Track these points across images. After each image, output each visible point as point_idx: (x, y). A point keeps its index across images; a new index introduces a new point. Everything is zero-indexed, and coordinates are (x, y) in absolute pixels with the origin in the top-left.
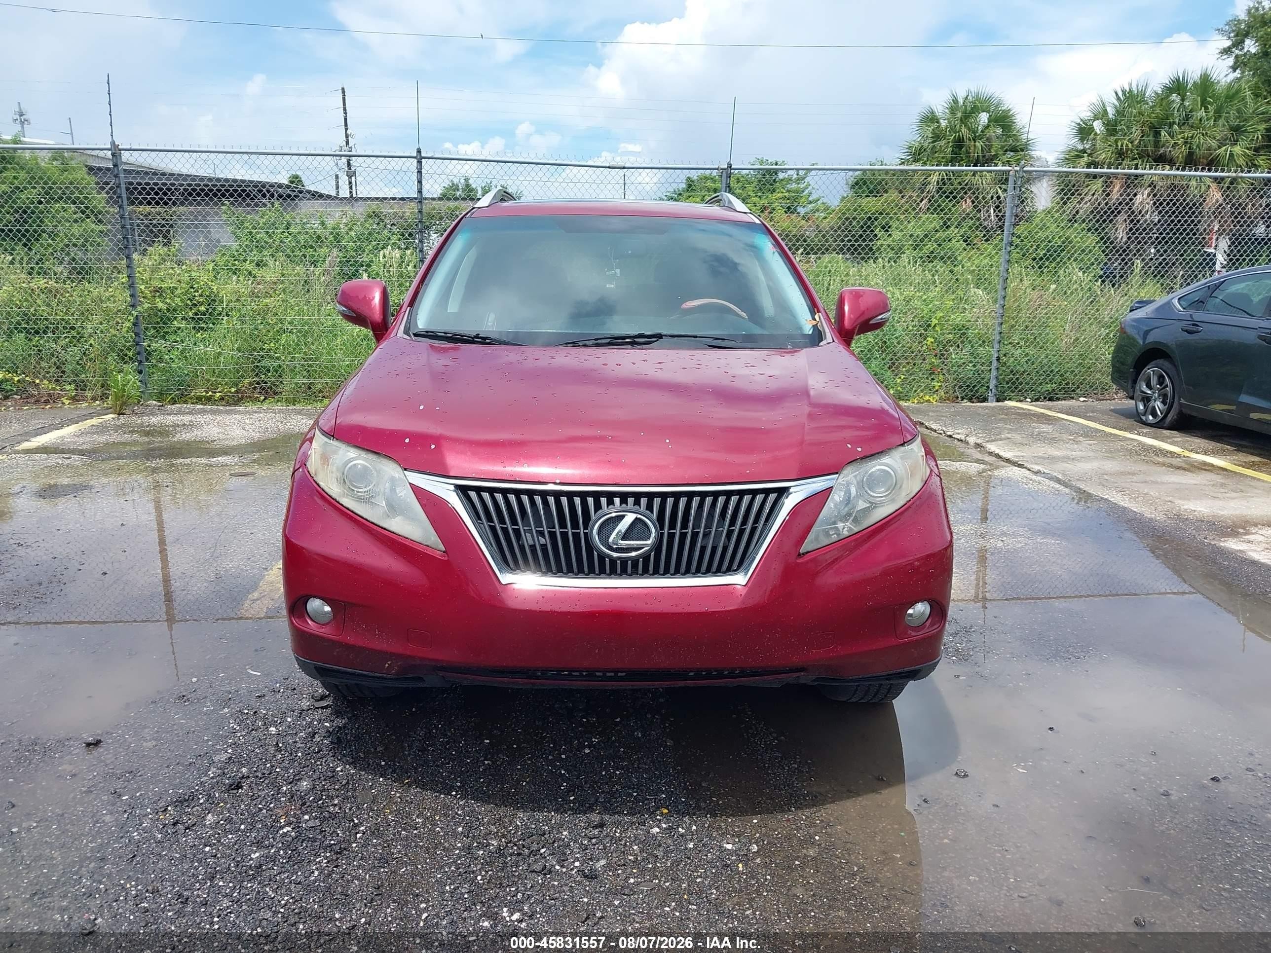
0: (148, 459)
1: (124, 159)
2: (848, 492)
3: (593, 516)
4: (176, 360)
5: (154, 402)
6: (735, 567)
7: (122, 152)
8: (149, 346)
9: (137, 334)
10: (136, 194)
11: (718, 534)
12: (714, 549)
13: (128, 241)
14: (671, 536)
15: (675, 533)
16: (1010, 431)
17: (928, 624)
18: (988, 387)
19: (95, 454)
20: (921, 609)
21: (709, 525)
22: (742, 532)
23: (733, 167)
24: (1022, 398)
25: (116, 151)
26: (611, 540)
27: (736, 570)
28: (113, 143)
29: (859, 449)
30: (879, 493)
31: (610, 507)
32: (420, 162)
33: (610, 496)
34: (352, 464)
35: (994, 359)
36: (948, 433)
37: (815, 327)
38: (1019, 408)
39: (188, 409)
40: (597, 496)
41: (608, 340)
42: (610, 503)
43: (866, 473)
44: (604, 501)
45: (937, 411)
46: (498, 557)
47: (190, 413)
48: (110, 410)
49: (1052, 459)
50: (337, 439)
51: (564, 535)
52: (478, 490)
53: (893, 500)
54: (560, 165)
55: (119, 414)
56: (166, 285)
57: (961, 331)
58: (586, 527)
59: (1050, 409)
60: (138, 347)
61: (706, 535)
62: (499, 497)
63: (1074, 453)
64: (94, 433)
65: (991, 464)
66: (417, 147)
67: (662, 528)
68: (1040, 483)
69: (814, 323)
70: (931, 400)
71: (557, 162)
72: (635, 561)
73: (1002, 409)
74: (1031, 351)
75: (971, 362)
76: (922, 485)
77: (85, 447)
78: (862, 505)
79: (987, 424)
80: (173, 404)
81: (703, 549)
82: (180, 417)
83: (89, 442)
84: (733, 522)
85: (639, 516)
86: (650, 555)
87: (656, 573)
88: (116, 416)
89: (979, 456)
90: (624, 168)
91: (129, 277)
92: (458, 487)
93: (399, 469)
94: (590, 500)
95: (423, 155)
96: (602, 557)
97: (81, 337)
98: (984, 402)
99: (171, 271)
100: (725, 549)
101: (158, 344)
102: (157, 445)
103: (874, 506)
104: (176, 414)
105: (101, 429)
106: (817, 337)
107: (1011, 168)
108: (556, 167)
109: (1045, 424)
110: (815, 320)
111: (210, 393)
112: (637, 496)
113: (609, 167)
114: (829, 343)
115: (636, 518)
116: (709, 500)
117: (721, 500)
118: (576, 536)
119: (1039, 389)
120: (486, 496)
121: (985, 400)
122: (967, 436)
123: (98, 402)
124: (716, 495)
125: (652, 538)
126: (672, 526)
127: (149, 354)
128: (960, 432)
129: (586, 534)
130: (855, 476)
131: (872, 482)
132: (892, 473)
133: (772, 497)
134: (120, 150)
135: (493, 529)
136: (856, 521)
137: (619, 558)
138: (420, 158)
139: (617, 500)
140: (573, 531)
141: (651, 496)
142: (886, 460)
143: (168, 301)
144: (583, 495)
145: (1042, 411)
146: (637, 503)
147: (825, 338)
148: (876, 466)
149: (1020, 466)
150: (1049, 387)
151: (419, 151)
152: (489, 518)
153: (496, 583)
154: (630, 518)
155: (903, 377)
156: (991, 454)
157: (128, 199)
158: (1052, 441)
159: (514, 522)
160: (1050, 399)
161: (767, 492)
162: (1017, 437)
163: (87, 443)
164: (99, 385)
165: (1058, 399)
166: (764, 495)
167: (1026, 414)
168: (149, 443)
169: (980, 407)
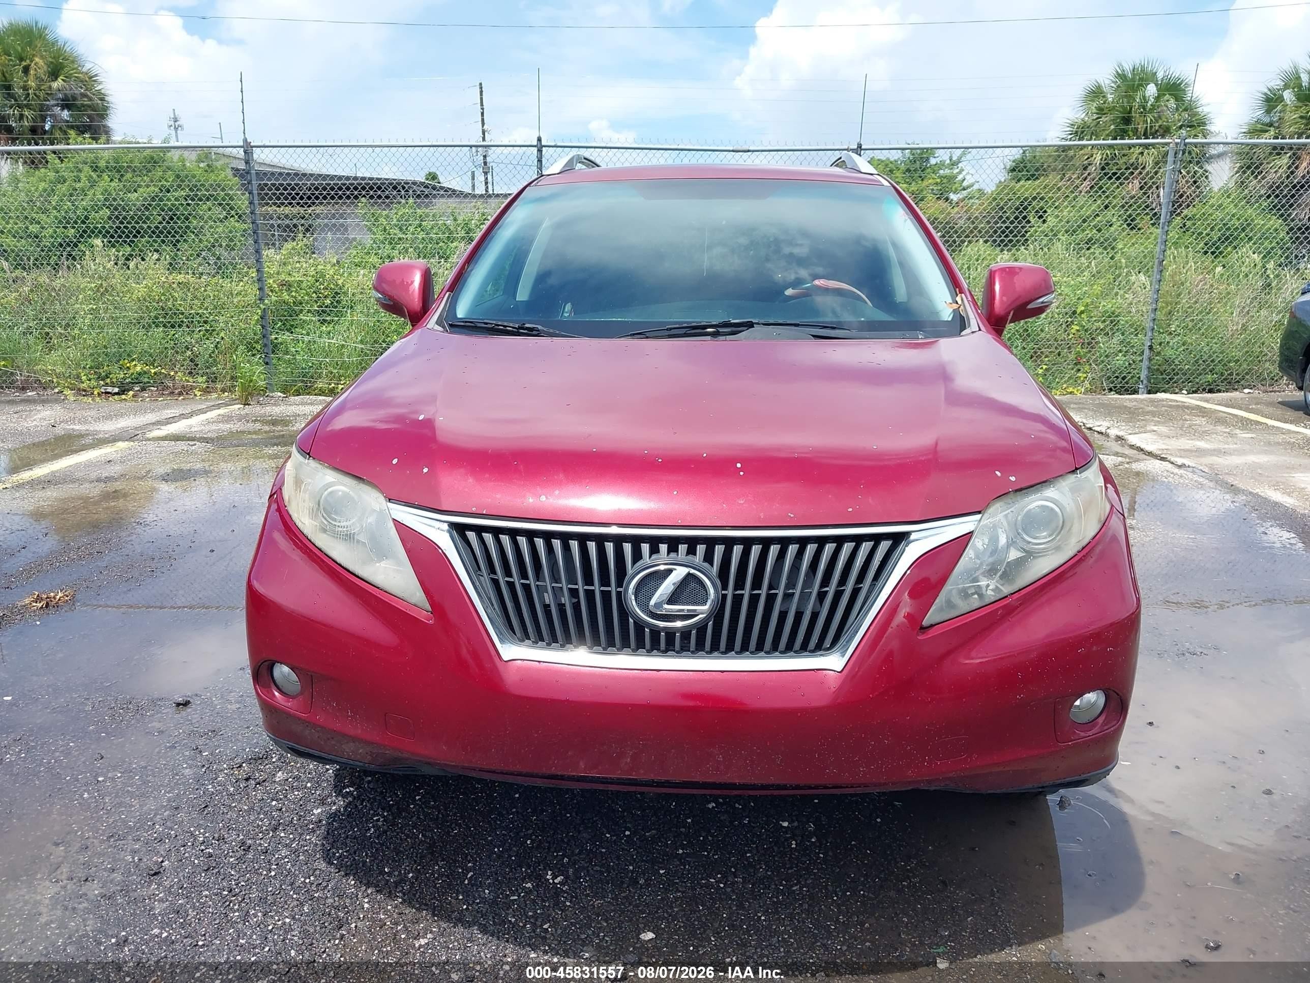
0: (266, 446)
1: (256, 157)
2: (994, 539)
3: (630, 570)
4: (302, 353)
5: (279, 394)
6: (827, 644)
7: (254, 149)
8: (276, 339)
9: (263, 327)
10: (266, 191)
11: (804, 597)
12: (799, 615)
13: (258, 237)
14: (737, 600)
15: (743, 595)
16: (1157, 423)
17: (1101, 720)
18: (1139, 378)
19: (220, 442)
20: (1093, 698)
21: (791, 583)
22: (838, 595)
23: (863, 147)
24: (1177, 391)
25: (248, 148)
26: (652, 602)
27: (829, 649)
28: (245, 140)
29: (1013, 479)
30: (1041, 539)
31: (654, 557)
32: (540, 151)
33: (654, 543)
34: (330, 490)
35: (1146, 348)
36: (1088, 426)
37: (956, 312)
38: (1171, 400)
39: (311, 400)
40: (636, 541)
41: (683, 331)
42: (654, 550)
43: (1022, 510)
44: (645, 548)
45: (1080, 403)
46: (500, 621)
47: (311, 404)
48: (237, 402)
49: (1200, 452)
50: (314, 459)
51: (590, 595)
52: (479, 530)
53: (1058, 548)
54: (682, 150)
55: (245, 405)
56: (293, 279)
57: (1112, 318)
58: (620, 583)
59: (1207, 401)
60: (265, 339)
61: (788, 597)
62: (505, 539)
63: (1226, 446)
64: (220, 422)
65: (1130, 458)
66: (538, 136)
67: (725, 586)
68: (1181, 476)
69: (955, 306)
70: (1075, 392)
71: (680, 147)
72: (686, 634)
73: (1152, 401)
74: (1191, 338)
75: (1120, 351)
76: (1099, 526)
77: (209, 435)
78: (1014, 554)
79: (1132, 416)
80: (298, 395)
81: (783, 615)
82: (301, 408)
83: (214, 431)
84: (826, 581)
85: (692, 571)
86: (707, 625)
87: (715, 649)
88: (242, 406)
89: (1119, 449)
90: (749, 151)
91: (258, 271)
92: (454, 526)
93: (382, 499)
94: (627, 547)
95: (543, 143)
96: (640, 626)
97: (213, 330)
98: (1134, 394)
99: (298, 265)
100: (815, 616)
101: (285, 337)
102: (277, 434)
103: (1030, 555)
104: (298, 405)
105: (227, 419)
106: (960, 324)
107: (1171, 141)
108: (678, 152)
109: (1199, 416)
110: (957, 303)
111: (333, 385)
112: (692, 543)
113: (733, 151)
114: (973, 332)
115: (689, 574)
116: (793, 549)
117: (811, 549)
118: (606, 596)
119: (1197, 380)
120: (488, 537)
121: (1135, 392)
122: (1108, 428)
123: (226, 394)
124: (803, 542)
125: (709, 603)
126: (740, 584)
127: (276, 346)
128: (1100, 424)
129: (619, 594)
130: (1006, 516)
131: (1031, 523)
132: (1057, 509)
133: (885, 545)
134: (252, 147)
135: (496, 582)
136: (1006, 577)
137: (665, 628)
138: (540, 148)
139: (663, 548)
140: (602, 588)
141: (711, 542)
142: (1050, 492)
143: (293, 294)
144: (619, 540)
145: (1198, 403)
146: (691, 551)
147: (969, 326)
148: (1035, 502)
149: (1163, 459)
150: (1209, 377)
151: (539, 139)
152: (492, 570)
153: (496, 659)
154: (680, 573)
155: (1045, 367)
156: (1132, 447)
157: (259, 194)
158: (1203, 435)
159: (524, 574)
160: (1211, 391)
161: (877, 538)
162: (1162, 429)
163: (213, 430)
164: (228, 377)
165: (1219, 391)
166: (872, 543)
167: (1178, 406)
168: (270, 431)
169: (1129, 399)
